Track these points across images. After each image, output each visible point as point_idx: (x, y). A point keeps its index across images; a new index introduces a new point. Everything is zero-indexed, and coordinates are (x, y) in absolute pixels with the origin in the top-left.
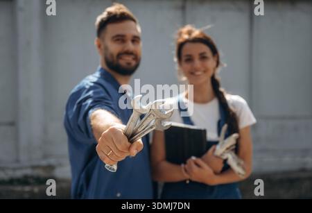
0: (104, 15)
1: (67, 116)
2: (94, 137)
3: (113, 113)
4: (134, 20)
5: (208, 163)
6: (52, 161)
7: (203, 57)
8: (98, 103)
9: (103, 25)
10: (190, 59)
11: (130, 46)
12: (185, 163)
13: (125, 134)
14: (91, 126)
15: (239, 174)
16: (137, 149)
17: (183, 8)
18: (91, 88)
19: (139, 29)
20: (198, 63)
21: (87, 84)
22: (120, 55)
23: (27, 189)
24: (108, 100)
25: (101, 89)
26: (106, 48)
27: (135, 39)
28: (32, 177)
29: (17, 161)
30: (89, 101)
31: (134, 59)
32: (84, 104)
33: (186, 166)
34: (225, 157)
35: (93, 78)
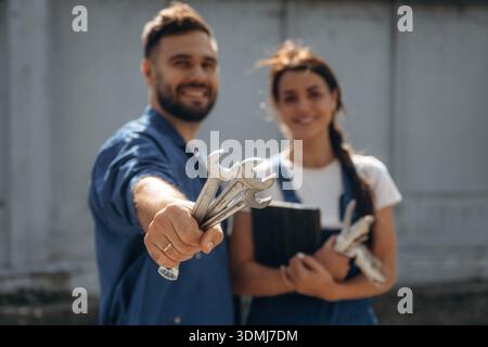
0: (157, 22)
1: (93, 188)
2: (138, 223)
3: (171, 183)
4: (206, 31)
5: (324, 264)
6: (66, 265)
7: (313, 94)
8: (147, 166)
9: (155, 38)
10: (292, 98)
11: (200, 74)
12: (287, 264)
13: (194, 216)
14: (134, 204)
15: (375, 281)
16: (213, 242)
17: (282, 15)
18: (134, 142)
19: (214, 46)
20: (305, 104)
21: (128, 136)
22: (181, 88)
23: (23, 311)
24: (161, 161)
25: (150, 144)
26: (159, 77)
27: (208, 63)
28: (32, 292)
29: (8, 265)
30: (132, 164)
31: (205, 95)
32: (122, 168)
33: (289, 269)
34: (351, 254)
35: (138, 125)
